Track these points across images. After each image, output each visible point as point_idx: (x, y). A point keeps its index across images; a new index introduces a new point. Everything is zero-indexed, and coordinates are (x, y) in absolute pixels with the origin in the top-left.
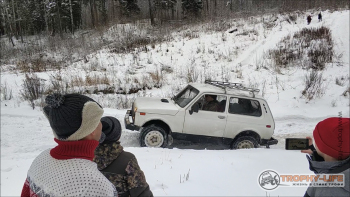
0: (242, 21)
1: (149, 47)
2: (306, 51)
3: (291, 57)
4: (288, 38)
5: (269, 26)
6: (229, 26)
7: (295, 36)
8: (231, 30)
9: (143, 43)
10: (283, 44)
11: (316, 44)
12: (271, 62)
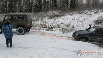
0: (87, 11)
1: (59, 17)
5: (96, 13)
6: (84, 13)
9: (57, 16)
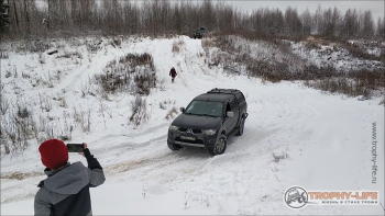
2: (132, 76)
3: (118, 82)
4: (115, 62)
7: (121, 61)
8: (50, 51)
10: (109, 69)
11: (141, 69)
12: (97, 87)
